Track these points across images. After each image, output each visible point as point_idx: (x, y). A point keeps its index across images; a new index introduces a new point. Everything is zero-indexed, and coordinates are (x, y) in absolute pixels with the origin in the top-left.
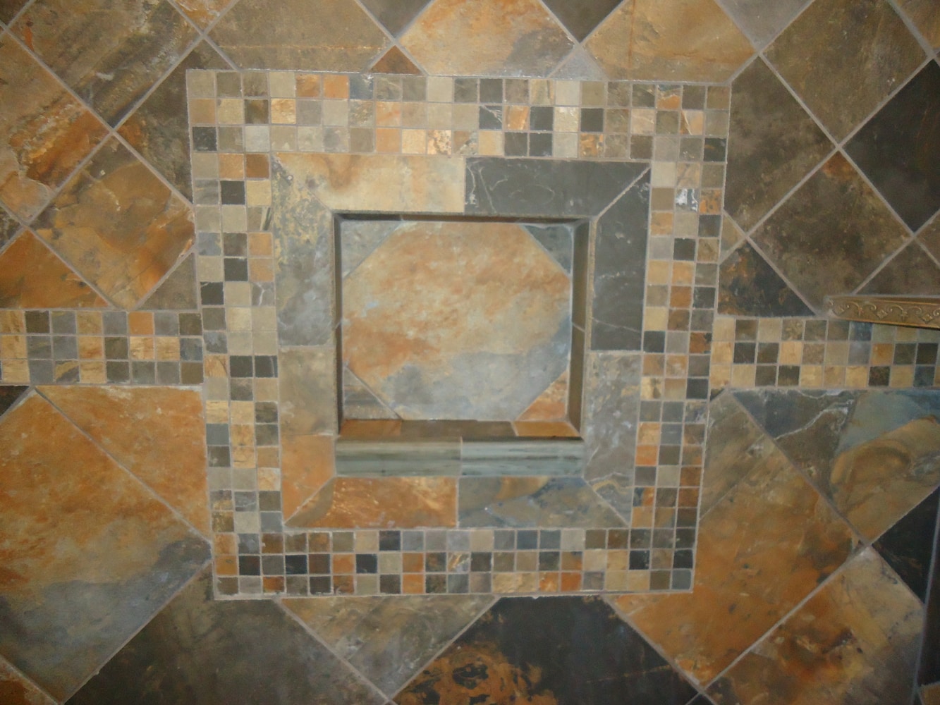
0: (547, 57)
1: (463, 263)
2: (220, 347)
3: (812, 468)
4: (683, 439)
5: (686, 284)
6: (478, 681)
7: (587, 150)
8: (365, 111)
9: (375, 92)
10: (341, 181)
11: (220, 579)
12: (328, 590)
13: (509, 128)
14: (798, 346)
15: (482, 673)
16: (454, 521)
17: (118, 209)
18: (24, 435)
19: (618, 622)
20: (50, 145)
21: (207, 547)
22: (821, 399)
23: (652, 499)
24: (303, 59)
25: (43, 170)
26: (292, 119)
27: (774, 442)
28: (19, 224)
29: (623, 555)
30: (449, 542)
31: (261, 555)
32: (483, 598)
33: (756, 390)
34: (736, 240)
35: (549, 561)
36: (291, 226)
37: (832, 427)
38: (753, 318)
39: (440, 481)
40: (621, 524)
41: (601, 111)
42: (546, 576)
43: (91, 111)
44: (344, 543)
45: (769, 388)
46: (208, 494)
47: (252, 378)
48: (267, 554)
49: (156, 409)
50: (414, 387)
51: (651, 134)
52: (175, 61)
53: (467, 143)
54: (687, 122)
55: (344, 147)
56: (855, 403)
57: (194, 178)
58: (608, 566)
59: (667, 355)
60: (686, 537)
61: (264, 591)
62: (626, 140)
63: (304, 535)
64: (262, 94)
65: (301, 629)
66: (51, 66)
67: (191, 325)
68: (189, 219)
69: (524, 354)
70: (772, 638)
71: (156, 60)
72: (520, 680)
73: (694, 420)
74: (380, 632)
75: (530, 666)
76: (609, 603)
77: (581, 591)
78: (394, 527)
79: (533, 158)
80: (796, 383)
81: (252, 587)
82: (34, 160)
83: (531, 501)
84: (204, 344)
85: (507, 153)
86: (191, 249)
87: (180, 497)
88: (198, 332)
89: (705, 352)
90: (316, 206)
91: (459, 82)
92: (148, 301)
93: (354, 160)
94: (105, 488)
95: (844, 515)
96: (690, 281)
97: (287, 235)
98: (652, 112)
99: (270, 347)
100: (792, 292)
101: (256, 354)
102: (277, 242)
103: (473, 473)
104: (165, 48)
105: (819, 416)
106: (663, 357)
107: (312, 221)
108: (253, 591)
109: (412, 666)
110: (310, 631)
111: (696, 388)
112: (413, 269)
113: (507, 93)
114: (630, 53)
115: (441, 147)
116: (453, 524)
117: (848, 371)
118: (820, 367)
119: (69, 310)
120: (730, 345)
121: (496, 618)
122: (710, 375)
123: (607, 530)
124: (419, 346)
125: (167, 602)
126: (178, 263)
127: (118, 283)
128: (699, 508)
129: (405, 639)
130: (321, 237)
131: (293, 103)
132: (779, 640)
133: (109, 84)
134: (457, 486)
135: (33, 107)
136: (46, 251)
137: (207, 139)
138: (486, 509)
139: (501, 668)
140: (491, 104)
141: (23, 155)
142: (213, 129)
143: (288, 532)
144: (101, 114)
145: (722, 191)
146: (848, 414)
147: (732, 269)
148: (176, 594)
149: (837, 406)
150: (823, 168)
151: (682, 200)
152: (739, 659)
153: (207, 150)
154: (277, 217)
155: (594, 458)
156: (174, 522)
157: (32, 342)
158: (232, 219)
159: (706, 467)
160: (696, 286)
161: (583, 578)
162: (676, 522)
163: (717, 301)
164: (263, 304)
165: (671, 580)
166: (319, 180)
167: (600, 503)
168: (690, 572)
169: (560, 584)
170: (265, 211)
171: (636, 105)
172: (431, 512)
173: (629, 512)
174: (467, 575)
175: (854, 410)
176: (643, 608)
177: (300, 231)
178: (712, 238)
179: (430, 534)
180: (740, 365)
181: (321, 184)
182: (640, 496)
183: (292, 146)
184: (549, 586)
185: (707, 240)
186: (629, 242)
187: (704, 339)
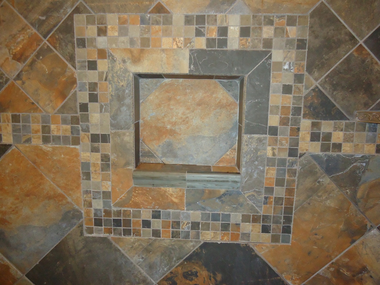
0: (225, 5)
1: (191, 97)
2: (87, 130)
3: (348, 191)
4: (286, 175)
5: (288, 105)
6: (194, 278)
7: (243, 45)
8: (147, 30)
9: (151, 22)
10: (136, 60)
11: (86, 227)
12: (130, 235)
13: (208, 36)
14: (341, 134)
15: (196, 274)
16: (184, 207)
17: (47, 72)
18: (10, 165)
19: (257, 256)
20: (21, 46)
21: (82, 213)
22: (352, 158)
23: (272, 201)
24: (121, 9)
25: (18, 56)
26: (116, 34)
27: (329, 178)
28: (9, 79)
29: (259, 227)
30: (182, 216)
31: (103, 218)
32: (196, 242)
33: (321, 153)
34: (312, 86)
35: (225, 227)
36: (116, 79)
37: (358, 172)
38: (320, 121)
39: (178, 190)
40: (258, 213)
41: (249, 28)
42: (224, 234)
43: (37, 32)
44: (137, 215)
45: (327, 153)
46: (82, 191)
47: (100, 143)
48: (105, 218)
49: (61, 155)
50: (170, 150)
51: (272, 38)
52: (70, 11)
53: (190, 43)
54: (289, 32)
55: (138, 46)
56: (369, 161)
57: (77, 59)
58: (252, 231)
59: (279, 137)
60: (288, 220)
61: (104, 233)
62: (260, 40)
63: (121, 210)
64: (104, 24)
65: (119, 250)
66: (21, 14)
67: (75, 121)
68: (75, 76)
69: (217, 137)
70: (328, 268)
71: (62, 11)
72: (212, 279)
73: (292, 167)
74: (152, 254)
75: (217, 273)
76: (252, 247)
77: (239, 241)
78: (158, 209)
79: (219, 49)
80: (340, 151)
81: (99, 231)
82: (15, 52)
83: (218, 200)
84: (80, 129)
85: (207, 47)
86: (76, 89)
87: (70, 192)
88: (78, 124)
89: (297, 136)
90: (126, 71)
91: (187, 17)
92: (58, 111)
94: (41, 187)
95: (363, 213)
96: (290, 103)
97: (114, 83)
98: (273, 28)
99: (107, 130)
100: (338, 109)
101: (101, 133)
102: (110, 86)
103: (192, 187)
104: (66, 6)
105: (351, 167)
106: (277, 138)
107: (124, 77)
108: (99, 233)
109: (165, 269)
110: (123, 251)
111: (293, 152)
112: (170, 99)
113: (207, 21)
114: (262, 2)
115: (179, 45)
116: (183, 209)
117: (365, 146)
118: (352, 144)
119: (28, 114)
120: (308, 133)
121: (202, 251)
122: (299, 146)
123: (252, 214)
124: (172, 132)
125: (65, 236)
126: (70, 95)
127: (47, 103)
128: (294, 207)
129: (162, 257)
130: (128, 84)
131: (117, 27)
132: (332, 269)
133: (44, 21)
134: (185, 192)
135: (15, 31)
136: (20, 89)
137: (82, 43)
138: (198, 203)
139: (204, 273)
140: (200, 26)
141: (11, 51)
142: (85, 39)
143: (114, 209)
144: (41, 34)
145: (305, 63)
146: (365, 166)
147: (310, 98)
148: (69, 232)
149: (359, 162)
150: (353, 52)
151: (286, 67)
152: (312, 277)
153: (82, 48)
154: (110, 75)
155: (246, 182)
156: (68, 203)
157: (14, 126)
158: (92, 76)
159: (297, 188)
160: (293, 106)
161: (240, 236)
162: (283, 213)
163: (302, 113)
164: (104, 112)
165: (281, 239)
166: (127, 60)
167: (248, 202)
168: (290, 236)
169: (230, 238)
170: (106, 73)
171: (265, 25)
172: (174, 203)
173: (262, 207)
174: (189, 231)
175: (368, 164)
176: (268, 250)
177: (120, 81)
178: (300, 84)
179: (173, 213)
180: (313, 142)
181: (128, 61)
182: (266, 200)
183: (116, 45)
184: (225, 238)
185: (298, 85)
186: (261, 86)
187: (296, 130)
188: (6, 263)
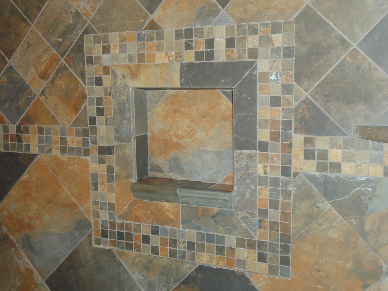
0: (210, 16)
1: (195, 108)
2: (95, 142)
3: (353, 220)
4: (280, 197)
5: (277, 119)
7: (229, 56)
8: (142, 46)
9: (146, 38)
10: (134, 75)
11: (95, 238)
12: (132, 249)
13: (197, 49)
14: (340, 151)
16: (180, 225)
17: (64, 89)
18: (36, 173)
20: (45, 66)
21: (91, 223)
22: (355, 181)
23: (267, 226)
24: (121, 28)
25: (43, 75)
26: (117, 51)
27: (329, 203)
28: (36, 95)
29: (255, 254)
30: (177, 234)
31: (109, 230)
32: (192, 264)
33: (317, 174)
34: (302, 97)
35: (220, 250)
36: (118, 94)
37: (363, 198)
38: (313, 136)
39: (173, 205)
40: (252, 237)
41: (234, 38)
42: (219, 258)
43: (56, 52)
44: (138, 229)
45: (324, 173)
46: (91, 201)
47: (106, 155)
48: (110, 230)
49: (75, 165)
50: (176, 165)
51: (257, 47)
52: (81, 32)
53: (180, 57)
54: (274, 40)
55: (136, 62)
56: (376, 186)
57: (87, 76)
58: (248, 258)
59: (270, 153)
60: (286, 249)
61: (110, 246)
62: (245, 51)
63: (123, 223)
64: (107, 43)
65: (122, 265)
66: (44, 37)
67: (86, 133)
68: (85, 92)
69: (222, 152)
71: (75, 32)
73: (286, 187)
74: (151, 272)
76: (249, 277)
77: (235, 268)
78: (156, 224)
79: (206, 61)
80: (340, 172)
81: (105, 243)
82: (40, 72)
83: (211, 220)
84: (90, 141)
85: (196, 60)
86: (86, 103)
88: (88, 136)
89: (289, 153)
90: (126, 86)
91: (176, 31)
92: (73, 124)
93: (139, 66)
94: (59, 195)
95: (375, 250)
96: (279, 117)
97: (116, 97)
98: (257, 37)
99: (114, 144)
100: (334, 123)
101: (107, 146)
102: (113, 100)
103: (187, 203)
104: (77, 28)
105: (354, 191)
106: (268, 154)
107: (124, 91)
108: (106, 245)
110: (125, 266)
111: (286, 171)
112: (175, 111)
113: (195, 34)
114: (246, 11)
115: (170, 59)
116: (179, 226)
117: (370, 167)
118: (353, 164)
119: (50, 126)
120: (302, 150)
121: (198, 275)
122: (292, 164)
123: (246, 239)
124: (178, 146)
125: (77, 245)
126: (82, 109)
127: (64, 116)
128: (291, 234)
129: (161, 277)
130: (128, 98)
131: (118, 44)
133: (61, 42)
134: (180, 209)
135: (40, 52)
136: (44, 104)
137: (90, 61)
138: (193, 221)
140: (189, 39)
141: (37, 69)
142: (93, 57)
143: (118, 221)
144: (59, 54)
145: (293, 73)
146: (372, 191)
147: (300, 111)
148: (80, 241)
149: (363, 187)
151: (273, 77)
153: (91, 65)
154: (113, 90)
155: (238, 202)
156: (80, 212)
157: (39, 137)
158: (98, 92)
159: (293, 213)
160: (282, 119)
161: (236, 262)
162: (280, 240)
163: (293, 127)
164: (109, 125)
165: (279, 271)
166: (127, 75)
167: (242, 224)
168: (289, 269)
169: (225, 263)
170: (109, 88)
171: (250, 34)
172: (170, 219)
173: (256, 231)
174: (185, 252)
175: (375, 190)
176: (265, 283)
177: (121, 96)
178: (289, 95)
179: (170, 230)
180: (308, 160)
181: (127, 77)
182: (261, 224)
183: (118, 62)
184: (221, 263)
185: (287, 97)
186: (249, 98)
187: (288, 146)
188: (30, 267)
